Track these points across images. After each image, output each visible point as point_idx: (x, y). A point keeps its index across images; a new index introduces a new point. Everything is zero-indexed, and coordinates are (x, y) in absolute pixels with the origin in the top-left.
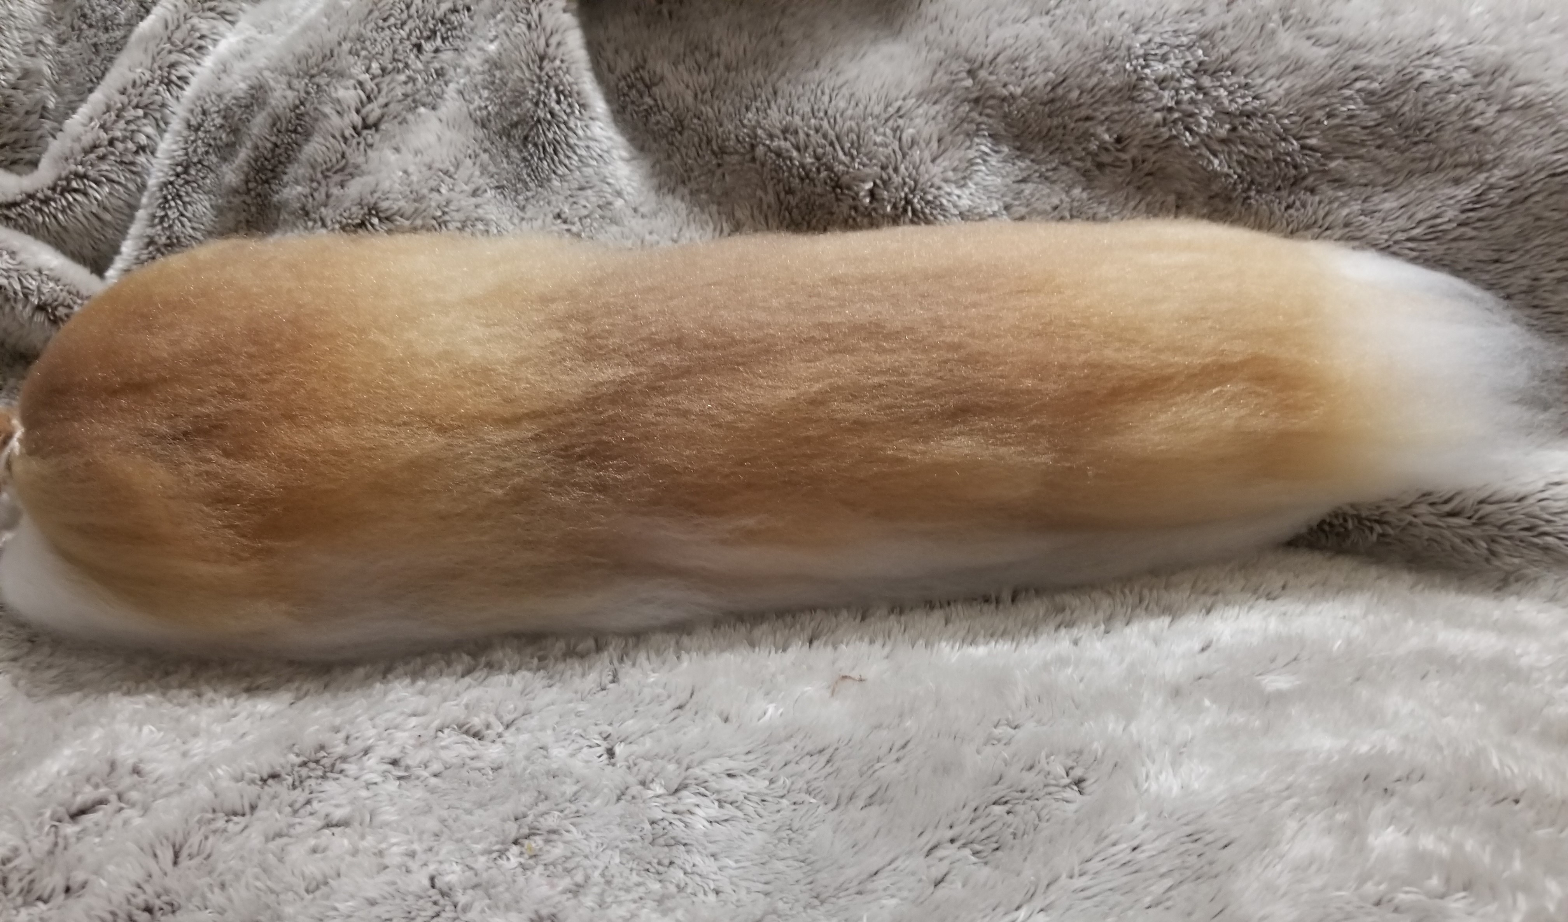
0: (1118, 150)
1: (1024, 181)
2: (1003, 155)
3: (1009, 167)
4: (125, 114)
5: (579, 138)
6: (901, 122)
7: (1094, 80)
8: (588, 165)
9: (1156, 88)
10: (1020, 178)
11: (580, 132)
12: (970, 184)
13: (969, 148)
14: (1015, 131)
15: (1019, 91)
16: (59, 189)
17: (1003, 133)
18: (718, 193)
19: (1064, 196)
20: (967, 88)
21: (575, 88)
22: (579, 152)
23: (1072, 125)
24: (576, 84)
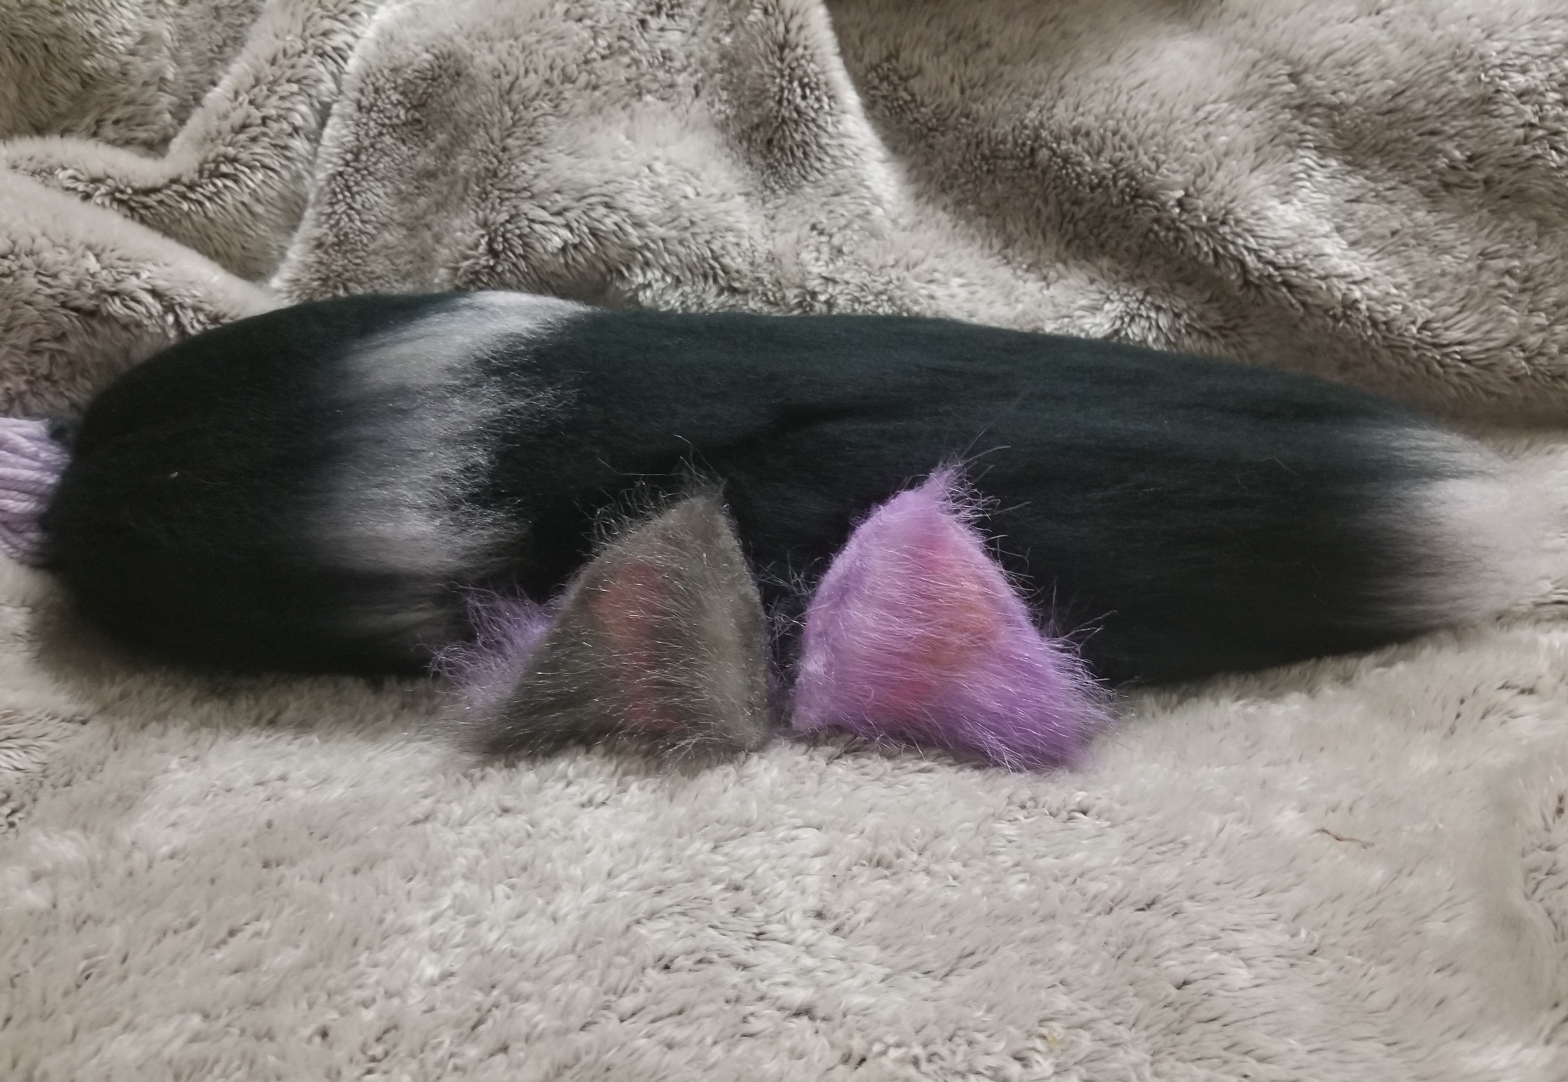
0: (1470, 169)
1: (1357, 200)
2: (1330, 170)
3: (1338, 185)
4: (278, 89)
5: (831, 137)
6: (1212, 128)
7: (1444, 89)
8: (843, 167)
9: (1516, 102)
10: (1352, 197)
11: (830, 129)
12: (1295, 201)
13: (1290, 161)
14: (1345, 142)
15: (1352, 98)
16: (206, 173)
17: (1331, 144)
18: (988, 203)
19: (1405, 220)
20: (1289, 93)
21: (821, 77)
22: (831, 152)
23: (1417, 139)
24: (823, 73)
